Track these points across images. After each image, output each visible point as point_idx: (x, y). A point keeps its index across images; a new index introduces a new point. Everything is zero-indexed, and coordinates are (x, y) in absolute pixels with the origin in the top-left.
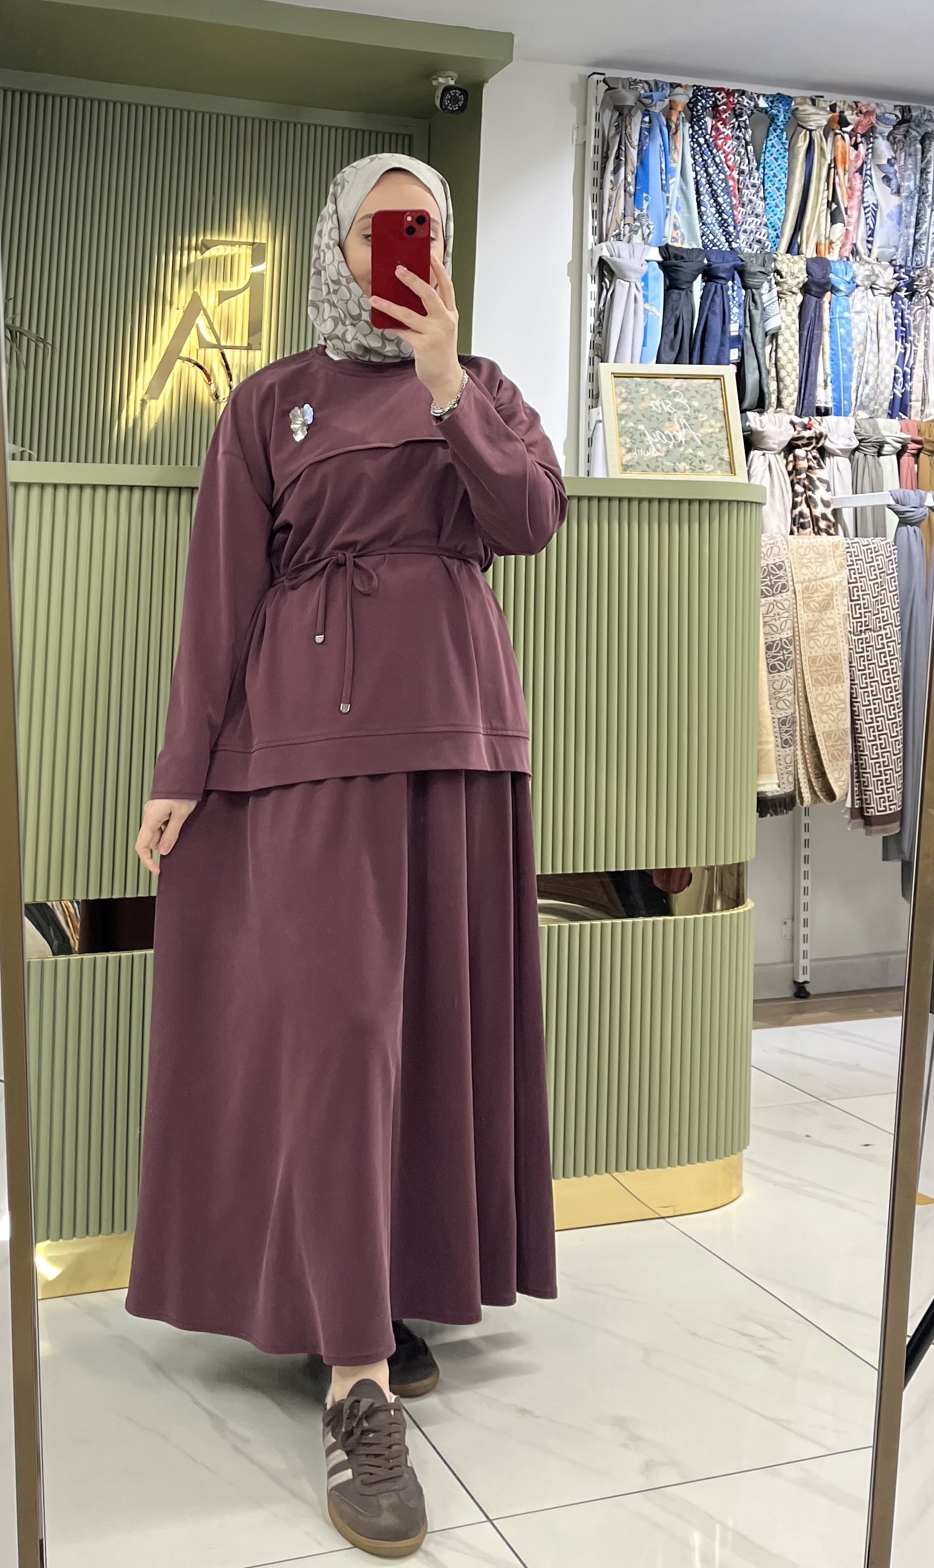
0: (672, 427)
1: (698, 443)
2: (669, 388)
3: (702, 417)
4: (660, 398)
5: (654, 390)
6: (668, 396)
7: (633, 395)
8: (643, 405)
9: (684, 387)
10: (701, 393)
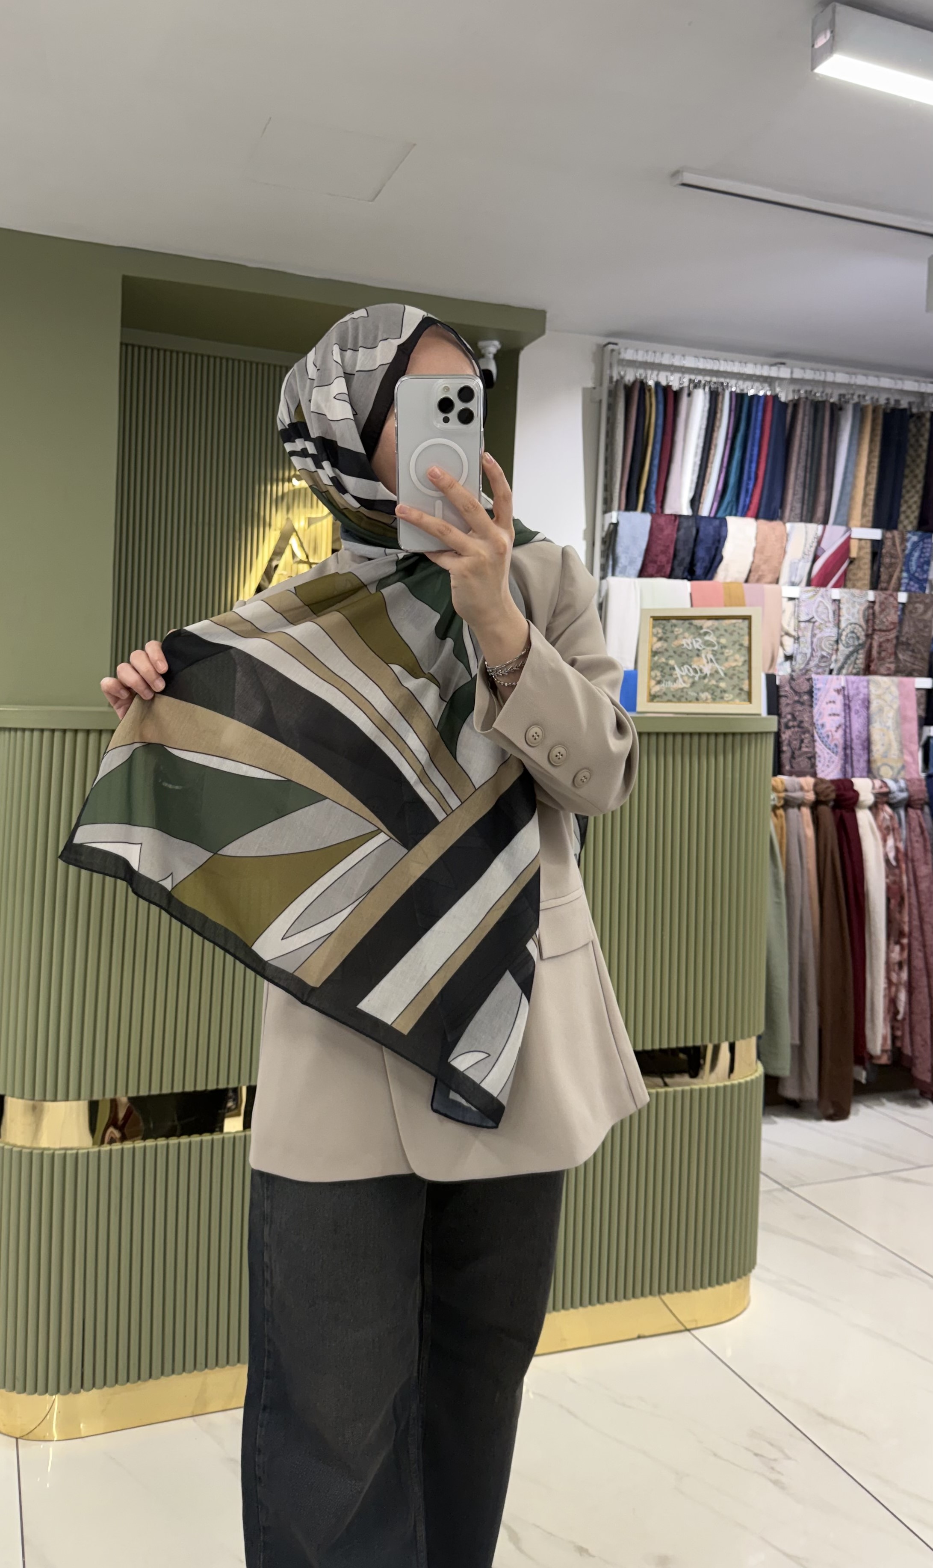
0: (699, 661)
1: (720, 674)
2: (701, 628)
3: (728, 652)
4: (692, 636)
6: (700, 635)
7: (668, 634)
8: (676, 643)
9: (715, 627)
10: (729, 631)
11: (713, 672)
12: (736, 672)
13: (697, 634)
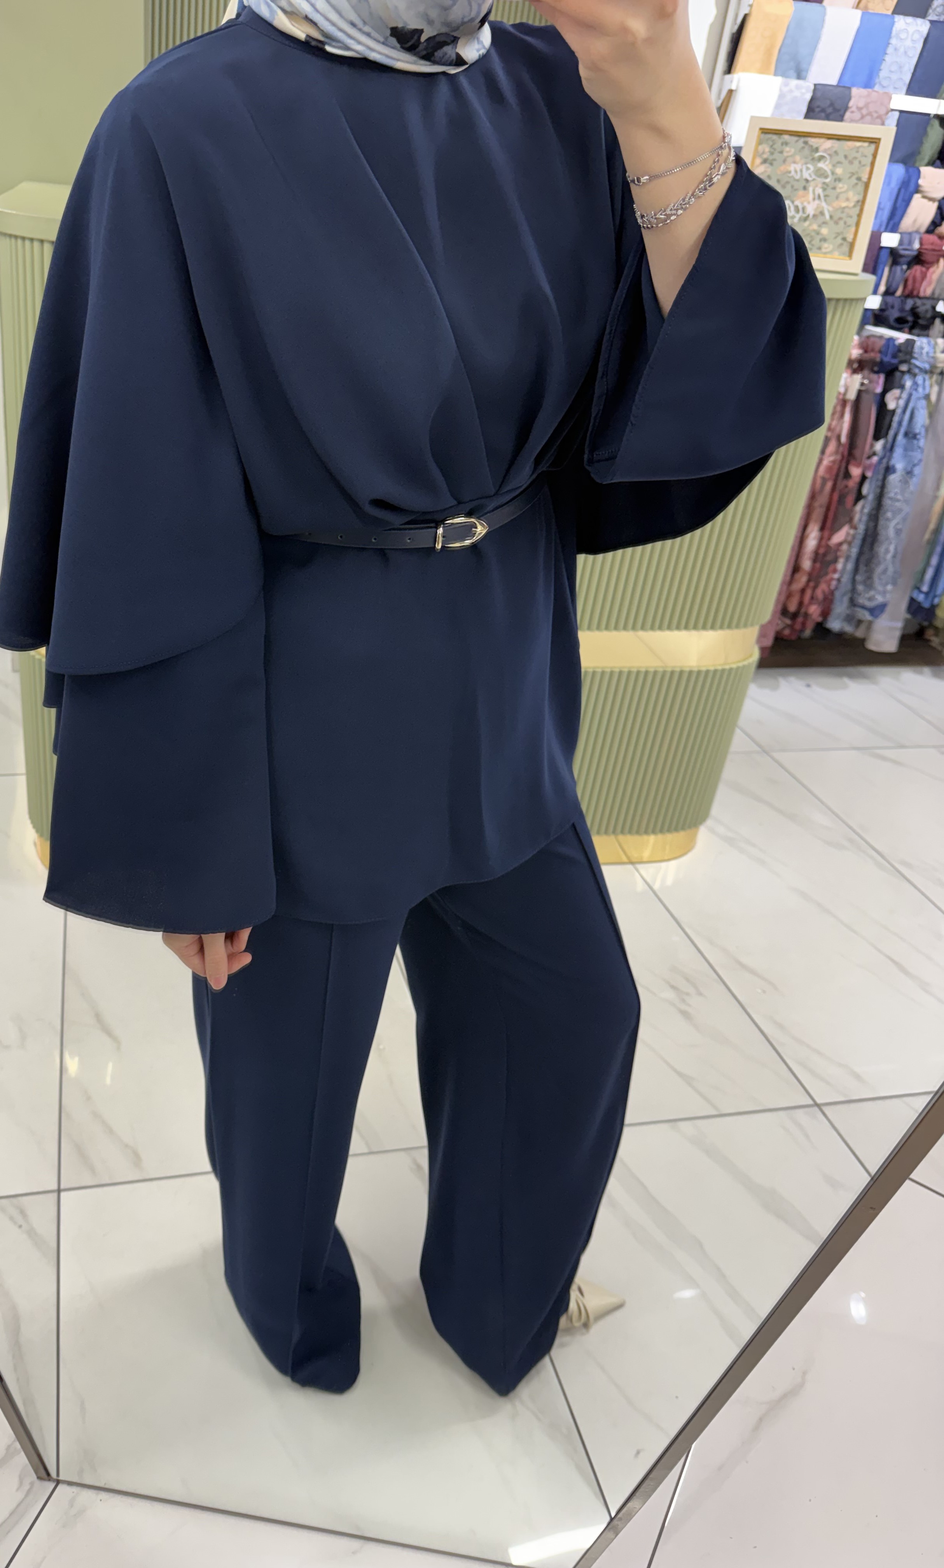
0: (805, 197)
1: (825, 218)
2: (817, 150)
3: (841, 187)
5: (800, 151)
6: (813, 159)
7: (776, 155)
8: (783, 168)
9: (834, 149)
10: (850, 158)
11: (817, 213)
12: (843, 215)
13: (811, 158)
